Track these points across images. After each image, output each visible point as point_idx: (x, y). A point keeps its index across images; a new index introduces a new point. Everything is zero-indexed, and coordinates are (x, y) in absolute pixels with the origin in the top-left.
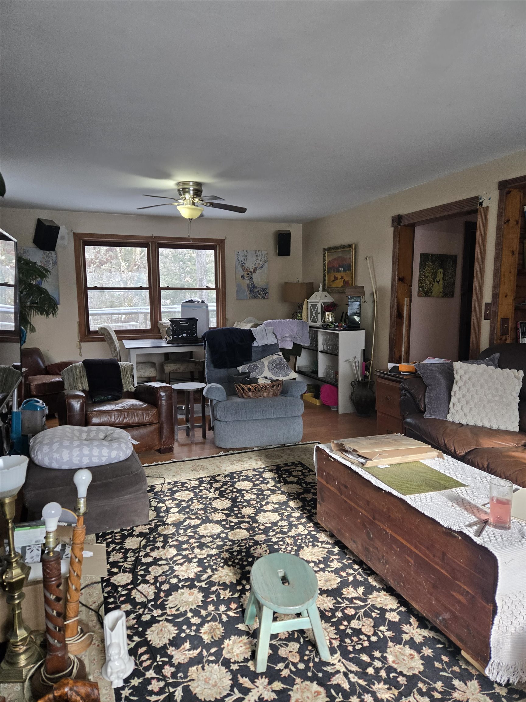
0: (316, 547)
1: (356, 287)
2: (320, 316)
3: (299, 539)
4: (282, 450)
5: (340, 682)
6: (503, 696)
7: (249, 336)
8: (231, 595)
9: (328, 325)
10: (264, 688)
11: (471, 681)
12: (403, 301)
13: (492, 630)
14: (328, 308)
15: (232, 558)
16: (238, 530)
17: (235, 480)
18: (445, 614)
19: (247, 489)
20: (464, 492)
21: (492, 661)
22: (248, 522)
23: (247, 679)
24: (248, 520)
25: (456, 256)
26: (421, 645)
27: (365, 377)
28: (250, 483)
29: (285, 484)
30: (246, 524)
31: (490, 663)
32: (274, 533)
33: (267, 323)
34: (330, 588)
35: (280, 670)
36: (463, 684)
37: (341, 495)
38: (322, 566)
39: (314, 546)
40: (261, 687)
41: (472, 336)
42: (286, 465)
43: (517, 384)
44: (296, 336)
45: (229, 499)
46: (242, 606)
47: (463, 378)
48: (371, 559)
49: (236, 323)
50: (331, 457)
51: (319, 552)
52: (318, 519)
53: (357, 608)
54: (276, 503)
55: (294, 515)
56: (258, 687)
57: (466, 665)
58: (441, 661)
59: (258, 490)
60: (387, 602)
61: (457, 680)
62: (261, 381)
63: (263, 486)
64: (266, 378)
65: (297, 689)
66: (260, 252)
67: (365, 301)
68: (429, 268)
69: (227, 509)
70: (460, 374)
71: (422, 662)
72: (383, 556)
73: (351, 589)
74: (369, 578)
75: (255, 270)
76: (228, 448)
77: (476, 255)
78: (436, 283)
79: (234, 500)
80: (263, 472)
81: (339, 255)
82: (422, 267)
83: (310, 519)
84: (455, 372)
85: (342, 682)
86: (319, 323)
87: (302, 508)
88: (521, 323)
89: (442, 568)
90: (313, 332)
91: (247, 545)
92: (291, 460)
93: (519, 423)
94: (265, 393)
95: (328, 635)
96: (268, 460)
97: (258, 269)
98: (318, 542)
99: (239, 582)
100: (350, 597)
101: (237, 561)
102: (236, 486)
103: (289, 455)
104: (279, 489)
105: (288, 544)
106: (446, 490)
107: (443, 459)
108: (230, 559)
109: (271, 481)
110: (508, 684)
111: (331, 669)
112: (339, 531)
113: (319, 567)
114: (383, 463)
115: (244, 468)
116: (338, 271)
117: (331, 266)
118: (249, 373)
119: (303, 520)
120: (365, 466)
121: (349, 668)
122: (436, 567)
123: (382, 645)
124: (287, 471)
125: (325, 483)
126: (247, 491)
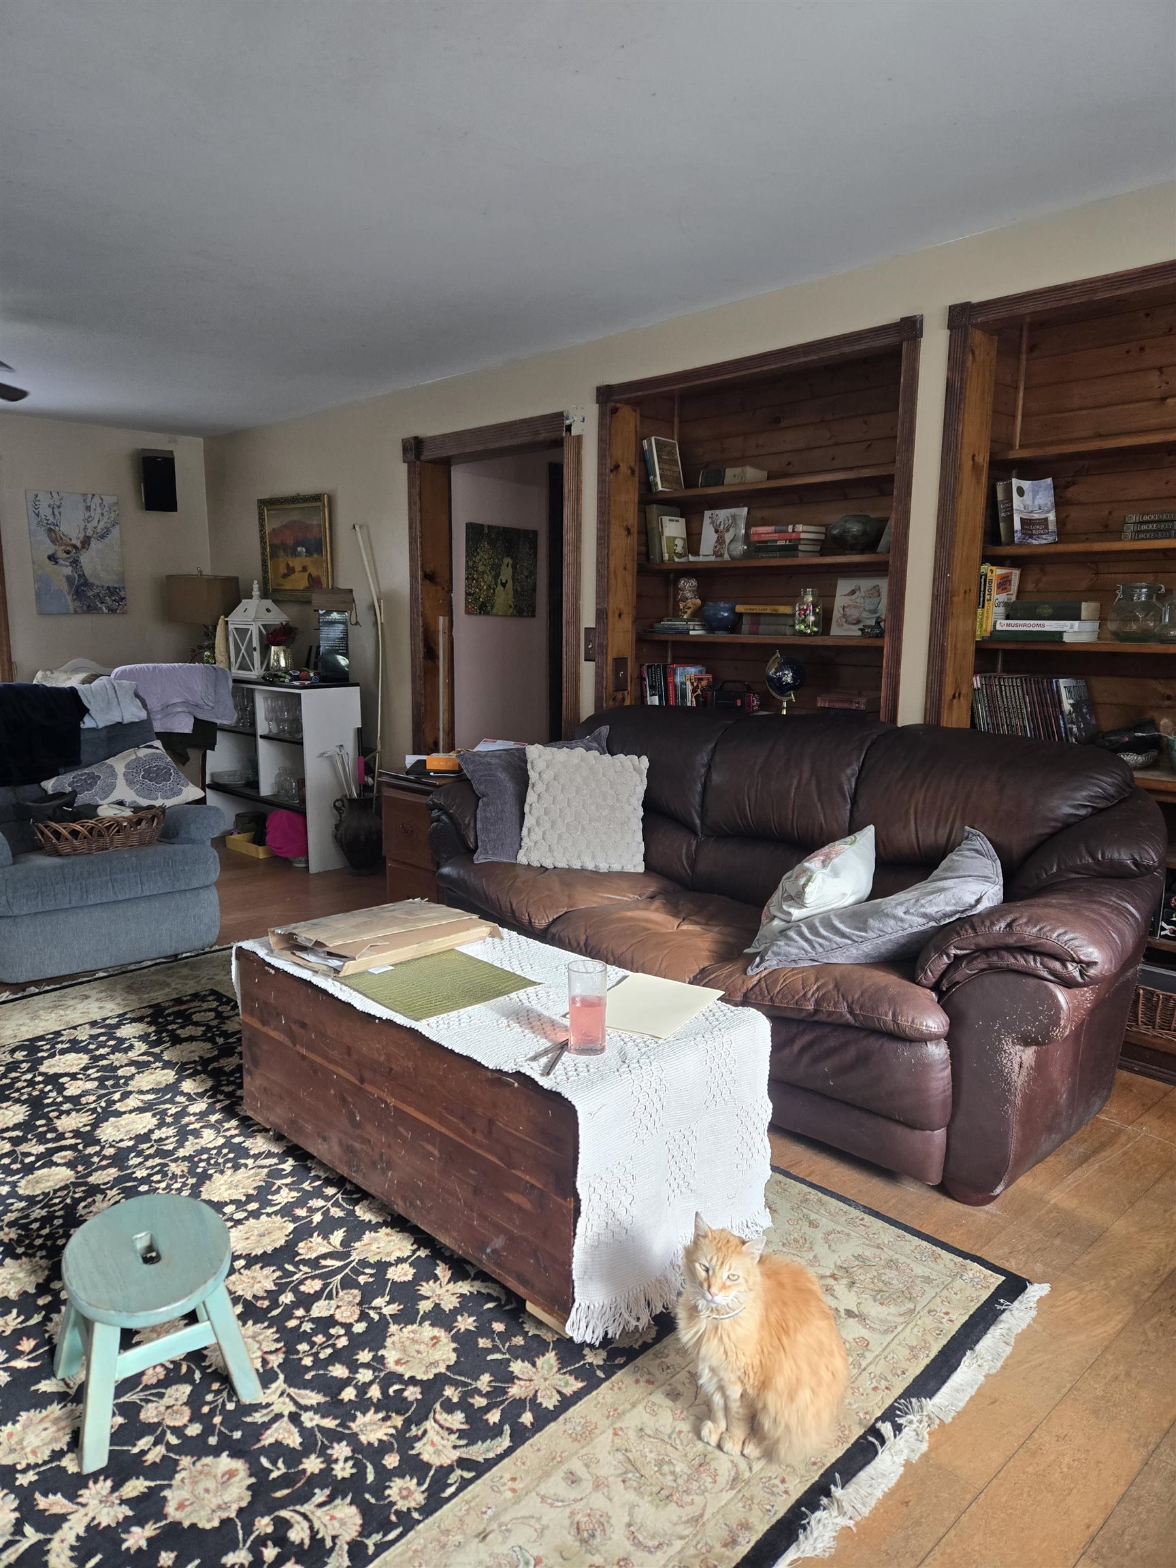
0: (243, 1169)
1: (335, 591)
2: (257, 655)
3: (201, 1160)
4: (169, 968)
5: (280, 1438)
6: (598, 1366)
7: (71, 704)
8: (21, 1323)
9: (276, 676)
10: (101, 1502)
11: (543, 1355)
12: (437, 623)
13: (575, 1248)
14: (274, 636)
15: (27, 1236)
16: (46, 1170)
17: (40, 1055)
18: (495, 1240)
19: (74, 1070)
20: (532, 996)
21: (576, 1305)
22: (73, 1148)
23: (59, 1495)
24: (73, 1141)
25: (535, 533)
26: (455, 1312)
27: (364, 788)
28: (81, 1055)
29: (173, 1045)
30: (68, 1152)
31: (574, 1310)
32: (140, 1160)
33: (123, 672)
34: (269, 1249)
35: (143, 1453)
36: (530, 1366)
37: (294, 1045)
38: (253, 1206)
39: (236, 1167)
40: (94, 1503)
41: (564, 694)
42: (178, 1001)
43: (638, 782)
44: (201, 702)
45: (23, 1102)
46: (50, 1341)
47: (544, 776)
48: (358, 1167)
49: (39, 674)
50: (269, 965)
51: (248, 1178)
52: (246, 1110)
53: (327, 1276)
54: (148, 1092)
55: (191, 1109)
56: (84, 1505)
57: (537, 1328)
58: (490, 1333)
59: (103, 1068)
60: (391, 1247)
61: (519, 1361)
62: (106, 811)
63: (118, 1058)
64: (121, 803)
65: (183, 1480)
66: (97, 500)
67: (357, 623)
68: (485, 554)
69: (16, 1127)
70: (538, 770)
71: (454, 1345)
72: (382, 1155)
73: (316, 1239)
74: (357, 1208)
75: (86, 542)
76: (22, 980)
77: (564, 533)
78: (500, 588)
79: (36, 1105)
80: (118, 1025)
81: (295, 516)
82: (471, 552)
83: (230, 1112)
84: (529, 766)
85: (286, 1435)
86: (256, 672)
87: (214, 1092)
88: (649, 667)
89: (490, 1151)
90: (243, 692)
91: (68, 1201)
92: (190, 988)
93: (645, 855)
94: (119, 839)
95: (259, 1348)
96: (133, 997)
97: (93, 542)
98: (248, 1156)
99: (42, 1289)
100: (313, 1256)
101: (38, 1242)
102: (42, 1069)
103: (186, 977)
104: (158, 1057)
105: (174, 1177)
106: (500, 998)
107: (502, 938)
108: (19, 1241)
109: (137, 1044)
110: (606, 1342)
111: (264, 1415)
112: (293, 1122)
113: (246, 1210)
114: (378, 963)
115: (68, 1022)
116: (295, 554)
117: (277, 541)
118: (74, 794)
119: (213, 1118)
120: (341, 974)
121: (303, 1402)
122: (479, 1151)
123: (376, 1335)
124: (178, 1014)
125: (258, 1025)
126: (73, 1076)
